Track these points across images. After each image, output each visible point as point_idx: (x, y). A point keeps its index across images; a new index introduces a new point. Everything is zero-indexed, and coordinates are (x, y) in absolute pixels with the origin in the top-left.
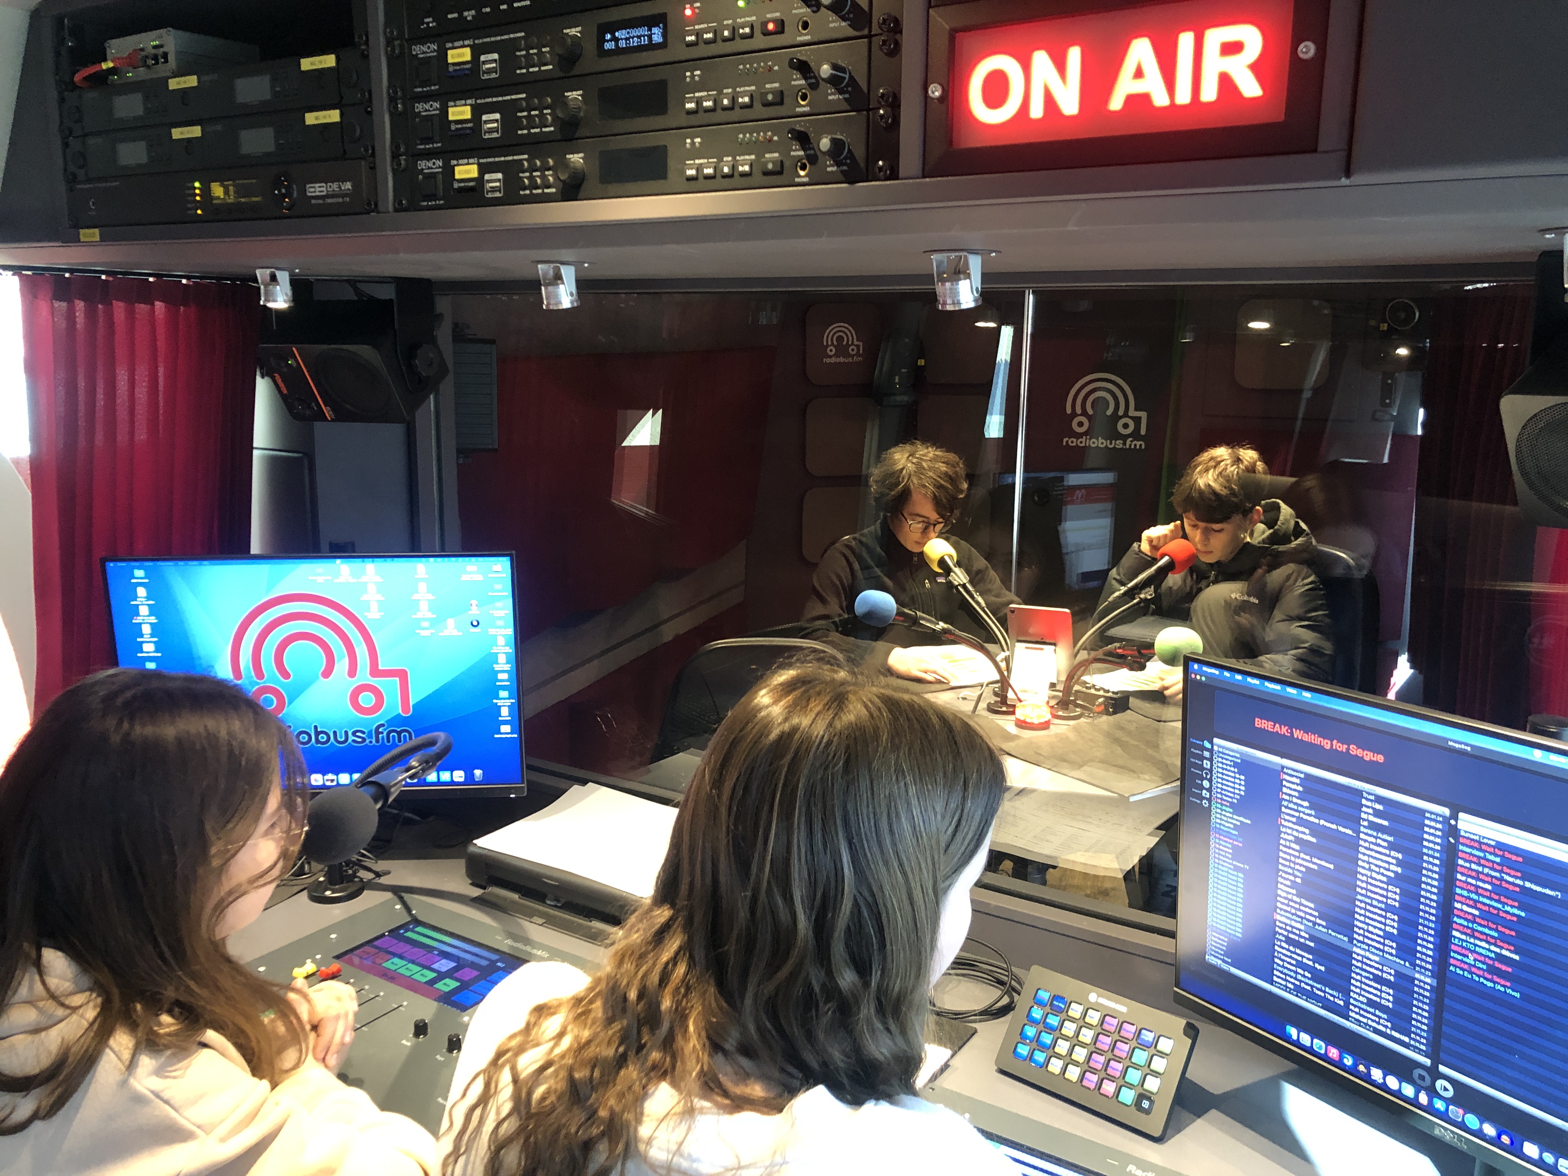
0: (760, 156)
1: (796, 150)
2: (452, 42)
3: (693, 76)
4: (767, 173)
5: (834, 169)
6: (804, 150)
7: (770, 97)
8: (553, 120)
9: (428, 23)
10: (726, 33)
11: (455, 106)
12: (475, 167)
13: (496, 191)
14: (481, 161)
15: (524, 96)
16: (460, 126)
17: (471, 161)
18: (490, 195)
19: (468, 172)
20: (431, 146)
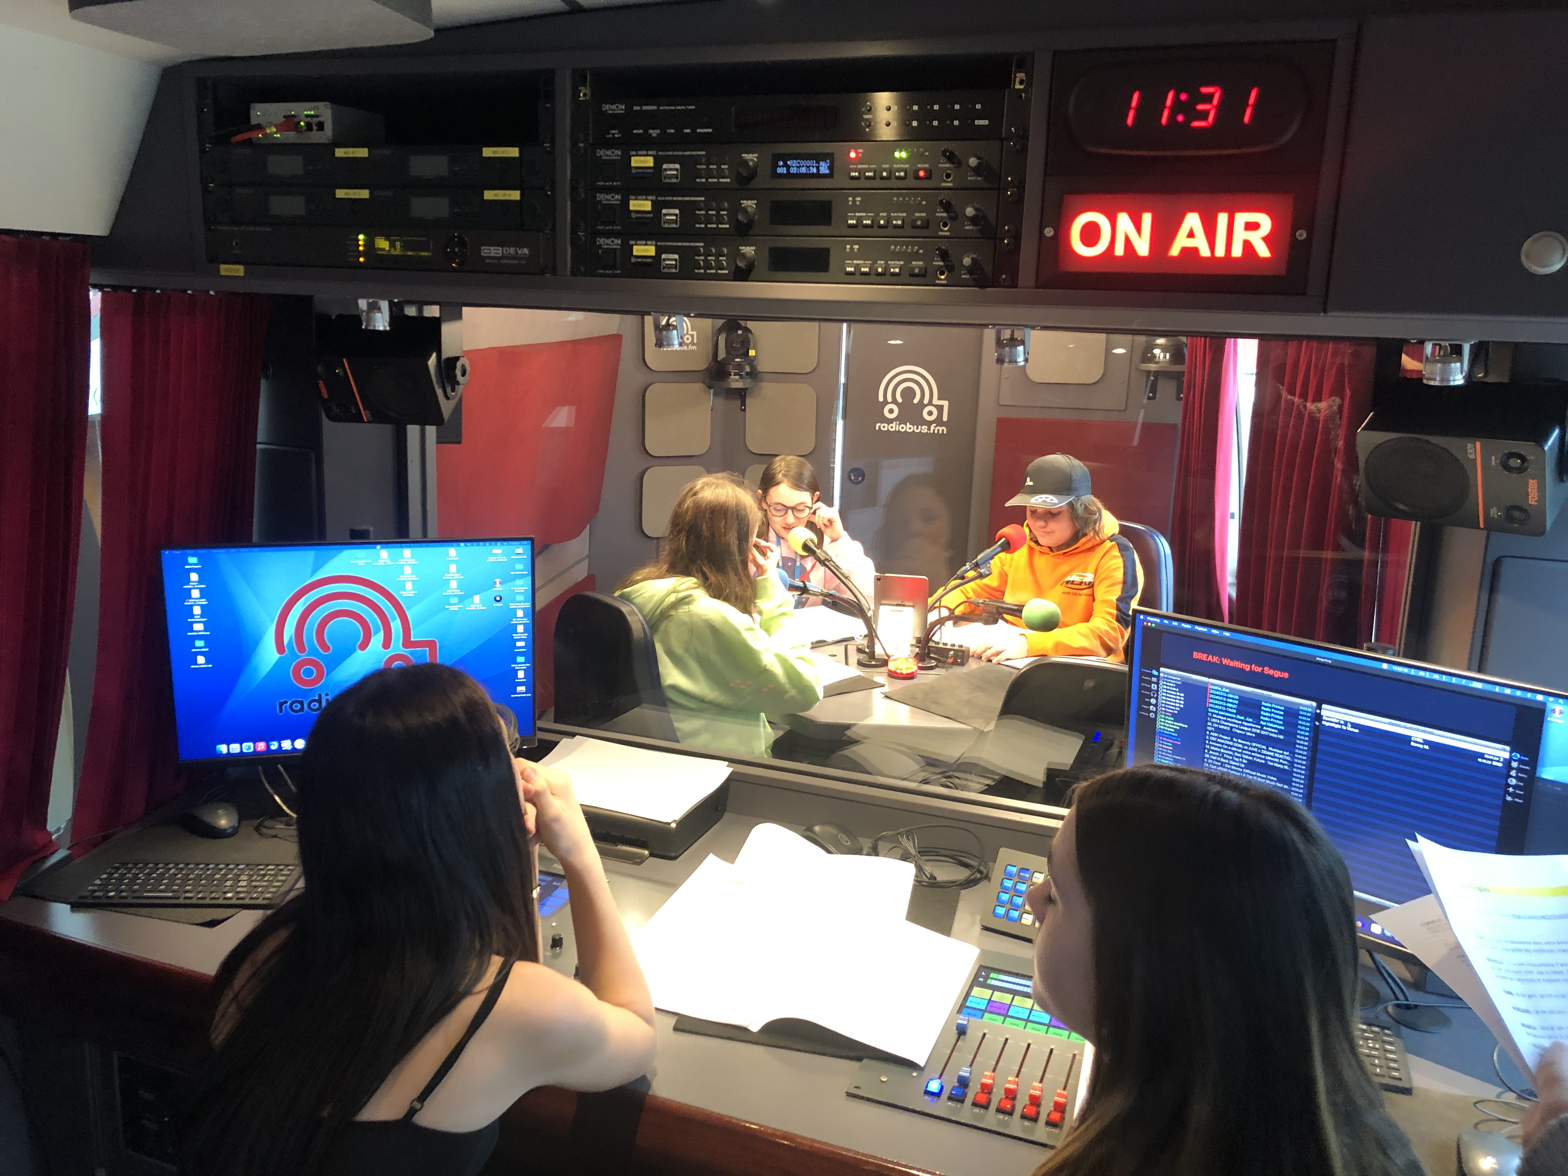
0: (908, 262)
1: (937, 261)
2: (637, 150)
3: (854, 201)
4: (913, 275)
5: (968, 276)
6: (943, 261)
7: (919, 223)
8: (729, 218)
9: (614, 134)
10: (885, 174)
11: (636, 199)
12: (653, 248)
13: (673, 268)
14: (658, 243)
15: (703, 199)
16: (640, 215)
17: (649, 243)
18: (666, 270)
19: (647, 251)
20: (611, 227)
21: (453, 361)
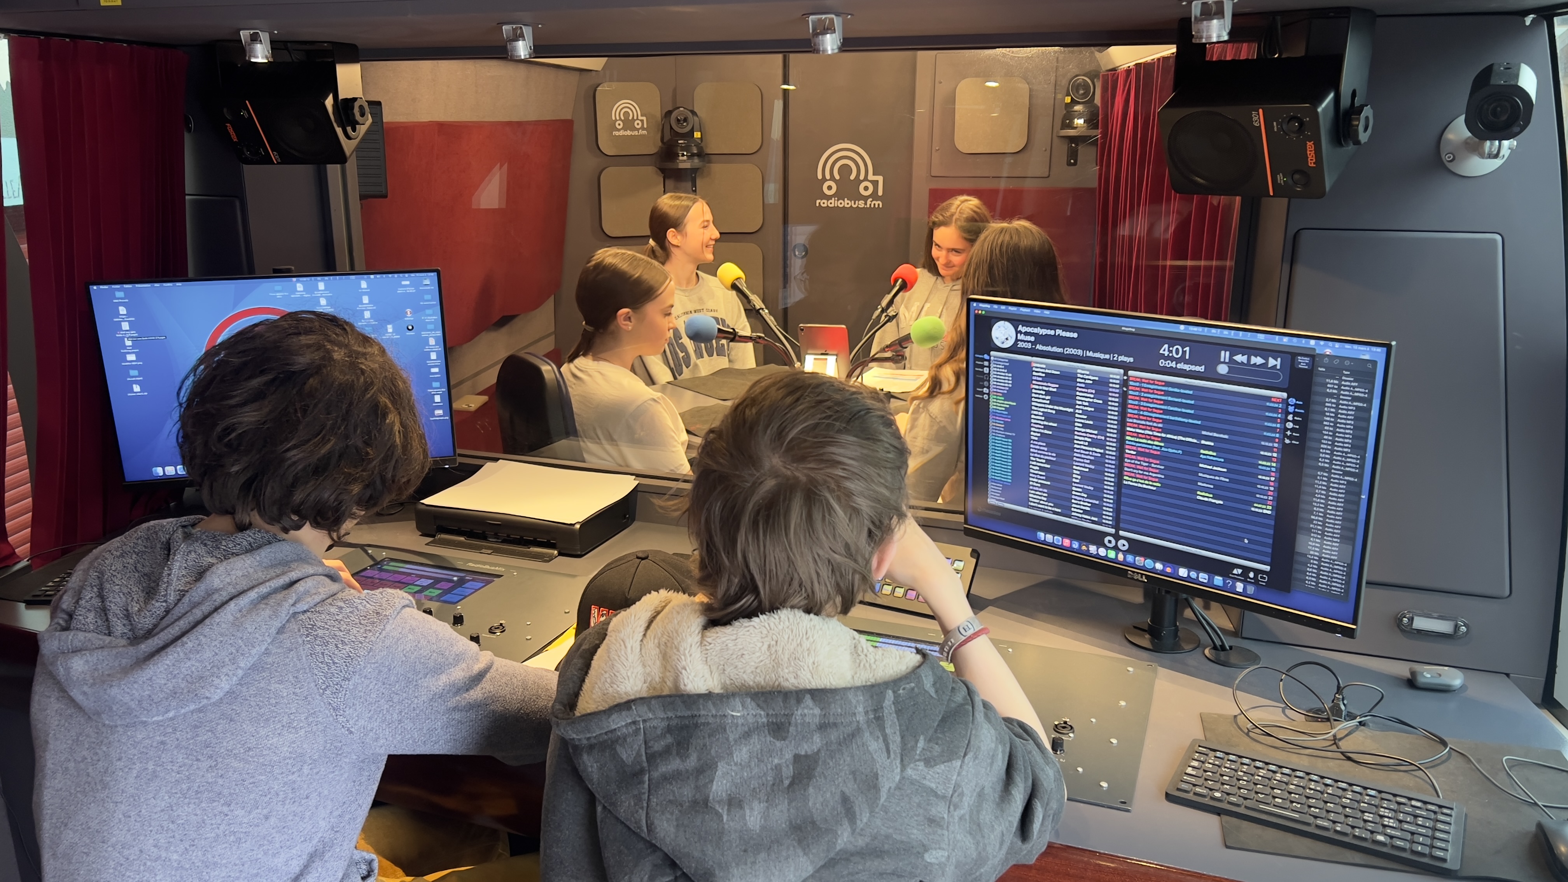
21: (350, 102)
